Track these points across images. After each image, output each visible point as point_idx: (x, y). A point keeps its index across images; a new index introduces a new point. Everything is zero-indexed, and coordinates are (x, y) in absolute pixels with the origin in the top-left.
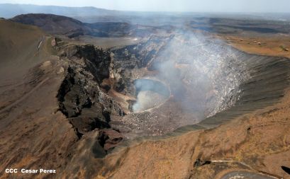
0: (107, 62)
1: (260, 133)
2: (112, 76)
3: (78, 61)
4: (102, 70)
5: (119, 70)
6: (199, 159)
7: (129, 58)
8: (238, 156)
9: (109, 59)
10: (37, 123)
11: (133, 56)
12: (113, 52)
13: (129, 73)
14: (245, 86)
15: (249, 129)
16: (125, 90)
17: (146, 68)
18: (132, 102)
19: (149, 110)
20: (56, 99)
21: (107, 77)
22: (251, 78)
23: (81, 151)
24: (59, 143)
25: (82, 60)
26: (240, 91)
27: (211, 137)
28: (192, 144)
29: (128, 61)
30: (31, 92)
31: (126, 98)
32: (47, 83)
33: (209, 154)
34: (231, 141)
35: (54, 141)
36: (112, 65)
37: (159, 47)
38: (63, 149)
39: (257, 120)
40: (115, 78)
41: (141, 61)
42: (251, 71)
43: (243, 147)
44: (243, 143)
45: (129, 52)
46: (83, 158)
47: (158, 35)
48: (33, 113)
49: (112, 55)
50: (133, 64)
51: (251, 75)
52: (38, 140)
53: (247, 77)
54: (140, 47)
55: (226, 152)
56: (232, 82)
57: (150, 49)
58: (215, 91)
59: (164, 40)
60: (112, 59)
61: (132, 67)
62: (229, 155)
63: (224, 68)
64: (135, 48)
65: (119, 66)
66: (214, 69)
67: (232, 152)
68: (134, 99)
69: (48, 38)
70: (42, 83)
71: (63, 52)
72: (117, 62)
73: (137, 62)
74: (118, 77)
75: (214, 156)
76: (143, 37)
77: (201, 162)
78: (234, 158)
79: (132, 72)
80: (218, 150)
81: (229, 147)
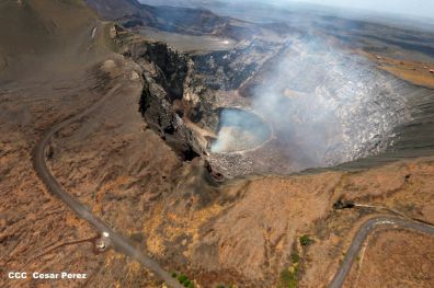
0: (182, 74)
1: (422, 183)
2: (187, 97)
3: (147, 67)
4: (173, 86)
5: (199, 89)
6: (340, 202)
7: (214, 72)
8: (390, 203)
9: (185, 69)
10: (125, 139)
11: (220, 70)
12: (193, 58)
13: (211, 95)
15: (408, 177)
16: (203, 121)
17: (236, 92)
18: (211, 140)
19: (241, 152)
20: (139, 114)
21: (180, 97)
23: (186, 178)
24: (161, 165)
25: (152, 65)
27: (357, 181)
28: (332, 185)
29: (212, 77)
30: (102, 100)
31: (204, 133)
32: (121, 91)
33: (353, 197)
34: (382, 187)
35: (153, 162)
36: (188, 79)
37: (264, 60)
38: (167, 172)
39: (420, 167)
40: (191, 101)
41: (231, 79)
43: (398, 195)
44: (396, 190)
45: (215, 62)
47: (265, 38)
48: (114, 127)
49: (191, 63)
50: (218, 82)
52: (132, 160)
54: (234, 57)
55: (374, 197)
56: (376, 125)
57: (249, 61)
58: (344, 136)
59: (274, 48)
60: (190, 71)
61: (217, 88)
62: (378, 201)
64: (225, 57)
65: (198, 82)
66: (349, 104)
67: (382, 199)
68: (214, 136)
69: (103, 23)
70: (113, 90)
71: (126, 49)
72: (197, 76)
73: (225, 80)
74: (196, 99)
75: (359, 200)
76: (238, 41)
77: (342, 204)
78: (384, 205)
79: (217, 94)
80: (364, 194)
81: (380, 193)
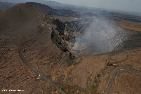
1: (132, 58)
3: (53, 26)
4: (61, 31)
5: (69, 31)
6: (108, 64)
8: (123, 64)
9: (65, 26)
10: (46, 46)
11: (75, 26)
12: (67, 23)
13: (72, 33)
14: (125, 42)
15: (127, 56)
16: (70, 40)
17: (79, 32)
19: (81, 49)
20: (51, 39)
21: (63, 34)
22: (128, 39)
24: (56, 54)
25: (55, 25)
26: (123, 44)
27: (113, 57)
29: (72, 28)
30: (40, 35)
31: (70, 44)
33: (112, 62)
34: (120, 59)
35: (54, 53)
36: (65, 29)
37: (87, 23)
38: (58, 56)
39: (131, 53)
40: (66, 35)
41: (78, 29)
42: (128, 37)
44: (125, 60)
45: (73, 24)
46: (65, 60)
47: (87, 17)
48: (43, 43)
49: (66, 24)
50: (74, 29)
51: (128, 38)
52: (48, 52)
53: (126, 39)
54: (78, 23)
55: (118, 62)
56: (118, 41)
57: (82, 24)
58: (110, 44)
59: (89, 20)
60: (66, 27)
61: (73, 31)
63: (115, 35)
64: (76, 23)
65: (68, 30)
66: (110, 35)
67: (121, 62)
68: (73, 45)
69: (41, 14)
70: (43, 32)
71: (48, 21)
72: (68, 28)
73: (76, 29)
74: (68, 34)
75: (114, 63)
76: (79, 18)
78: (121, 64)
79: (74, 33)
80: (116, 61)
